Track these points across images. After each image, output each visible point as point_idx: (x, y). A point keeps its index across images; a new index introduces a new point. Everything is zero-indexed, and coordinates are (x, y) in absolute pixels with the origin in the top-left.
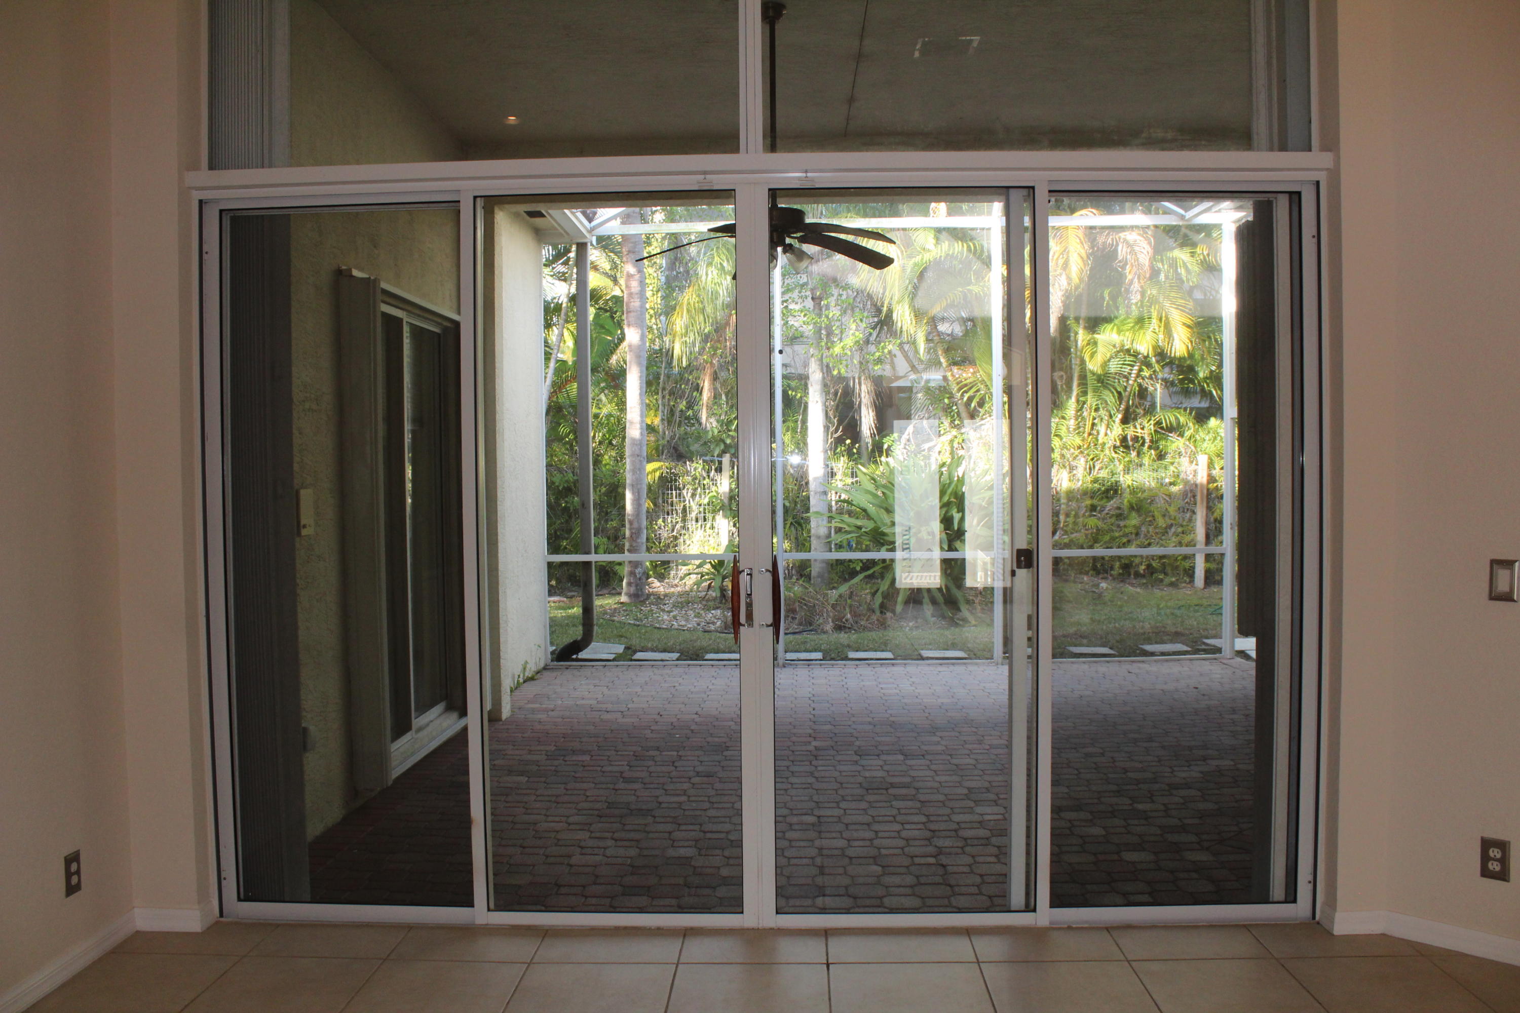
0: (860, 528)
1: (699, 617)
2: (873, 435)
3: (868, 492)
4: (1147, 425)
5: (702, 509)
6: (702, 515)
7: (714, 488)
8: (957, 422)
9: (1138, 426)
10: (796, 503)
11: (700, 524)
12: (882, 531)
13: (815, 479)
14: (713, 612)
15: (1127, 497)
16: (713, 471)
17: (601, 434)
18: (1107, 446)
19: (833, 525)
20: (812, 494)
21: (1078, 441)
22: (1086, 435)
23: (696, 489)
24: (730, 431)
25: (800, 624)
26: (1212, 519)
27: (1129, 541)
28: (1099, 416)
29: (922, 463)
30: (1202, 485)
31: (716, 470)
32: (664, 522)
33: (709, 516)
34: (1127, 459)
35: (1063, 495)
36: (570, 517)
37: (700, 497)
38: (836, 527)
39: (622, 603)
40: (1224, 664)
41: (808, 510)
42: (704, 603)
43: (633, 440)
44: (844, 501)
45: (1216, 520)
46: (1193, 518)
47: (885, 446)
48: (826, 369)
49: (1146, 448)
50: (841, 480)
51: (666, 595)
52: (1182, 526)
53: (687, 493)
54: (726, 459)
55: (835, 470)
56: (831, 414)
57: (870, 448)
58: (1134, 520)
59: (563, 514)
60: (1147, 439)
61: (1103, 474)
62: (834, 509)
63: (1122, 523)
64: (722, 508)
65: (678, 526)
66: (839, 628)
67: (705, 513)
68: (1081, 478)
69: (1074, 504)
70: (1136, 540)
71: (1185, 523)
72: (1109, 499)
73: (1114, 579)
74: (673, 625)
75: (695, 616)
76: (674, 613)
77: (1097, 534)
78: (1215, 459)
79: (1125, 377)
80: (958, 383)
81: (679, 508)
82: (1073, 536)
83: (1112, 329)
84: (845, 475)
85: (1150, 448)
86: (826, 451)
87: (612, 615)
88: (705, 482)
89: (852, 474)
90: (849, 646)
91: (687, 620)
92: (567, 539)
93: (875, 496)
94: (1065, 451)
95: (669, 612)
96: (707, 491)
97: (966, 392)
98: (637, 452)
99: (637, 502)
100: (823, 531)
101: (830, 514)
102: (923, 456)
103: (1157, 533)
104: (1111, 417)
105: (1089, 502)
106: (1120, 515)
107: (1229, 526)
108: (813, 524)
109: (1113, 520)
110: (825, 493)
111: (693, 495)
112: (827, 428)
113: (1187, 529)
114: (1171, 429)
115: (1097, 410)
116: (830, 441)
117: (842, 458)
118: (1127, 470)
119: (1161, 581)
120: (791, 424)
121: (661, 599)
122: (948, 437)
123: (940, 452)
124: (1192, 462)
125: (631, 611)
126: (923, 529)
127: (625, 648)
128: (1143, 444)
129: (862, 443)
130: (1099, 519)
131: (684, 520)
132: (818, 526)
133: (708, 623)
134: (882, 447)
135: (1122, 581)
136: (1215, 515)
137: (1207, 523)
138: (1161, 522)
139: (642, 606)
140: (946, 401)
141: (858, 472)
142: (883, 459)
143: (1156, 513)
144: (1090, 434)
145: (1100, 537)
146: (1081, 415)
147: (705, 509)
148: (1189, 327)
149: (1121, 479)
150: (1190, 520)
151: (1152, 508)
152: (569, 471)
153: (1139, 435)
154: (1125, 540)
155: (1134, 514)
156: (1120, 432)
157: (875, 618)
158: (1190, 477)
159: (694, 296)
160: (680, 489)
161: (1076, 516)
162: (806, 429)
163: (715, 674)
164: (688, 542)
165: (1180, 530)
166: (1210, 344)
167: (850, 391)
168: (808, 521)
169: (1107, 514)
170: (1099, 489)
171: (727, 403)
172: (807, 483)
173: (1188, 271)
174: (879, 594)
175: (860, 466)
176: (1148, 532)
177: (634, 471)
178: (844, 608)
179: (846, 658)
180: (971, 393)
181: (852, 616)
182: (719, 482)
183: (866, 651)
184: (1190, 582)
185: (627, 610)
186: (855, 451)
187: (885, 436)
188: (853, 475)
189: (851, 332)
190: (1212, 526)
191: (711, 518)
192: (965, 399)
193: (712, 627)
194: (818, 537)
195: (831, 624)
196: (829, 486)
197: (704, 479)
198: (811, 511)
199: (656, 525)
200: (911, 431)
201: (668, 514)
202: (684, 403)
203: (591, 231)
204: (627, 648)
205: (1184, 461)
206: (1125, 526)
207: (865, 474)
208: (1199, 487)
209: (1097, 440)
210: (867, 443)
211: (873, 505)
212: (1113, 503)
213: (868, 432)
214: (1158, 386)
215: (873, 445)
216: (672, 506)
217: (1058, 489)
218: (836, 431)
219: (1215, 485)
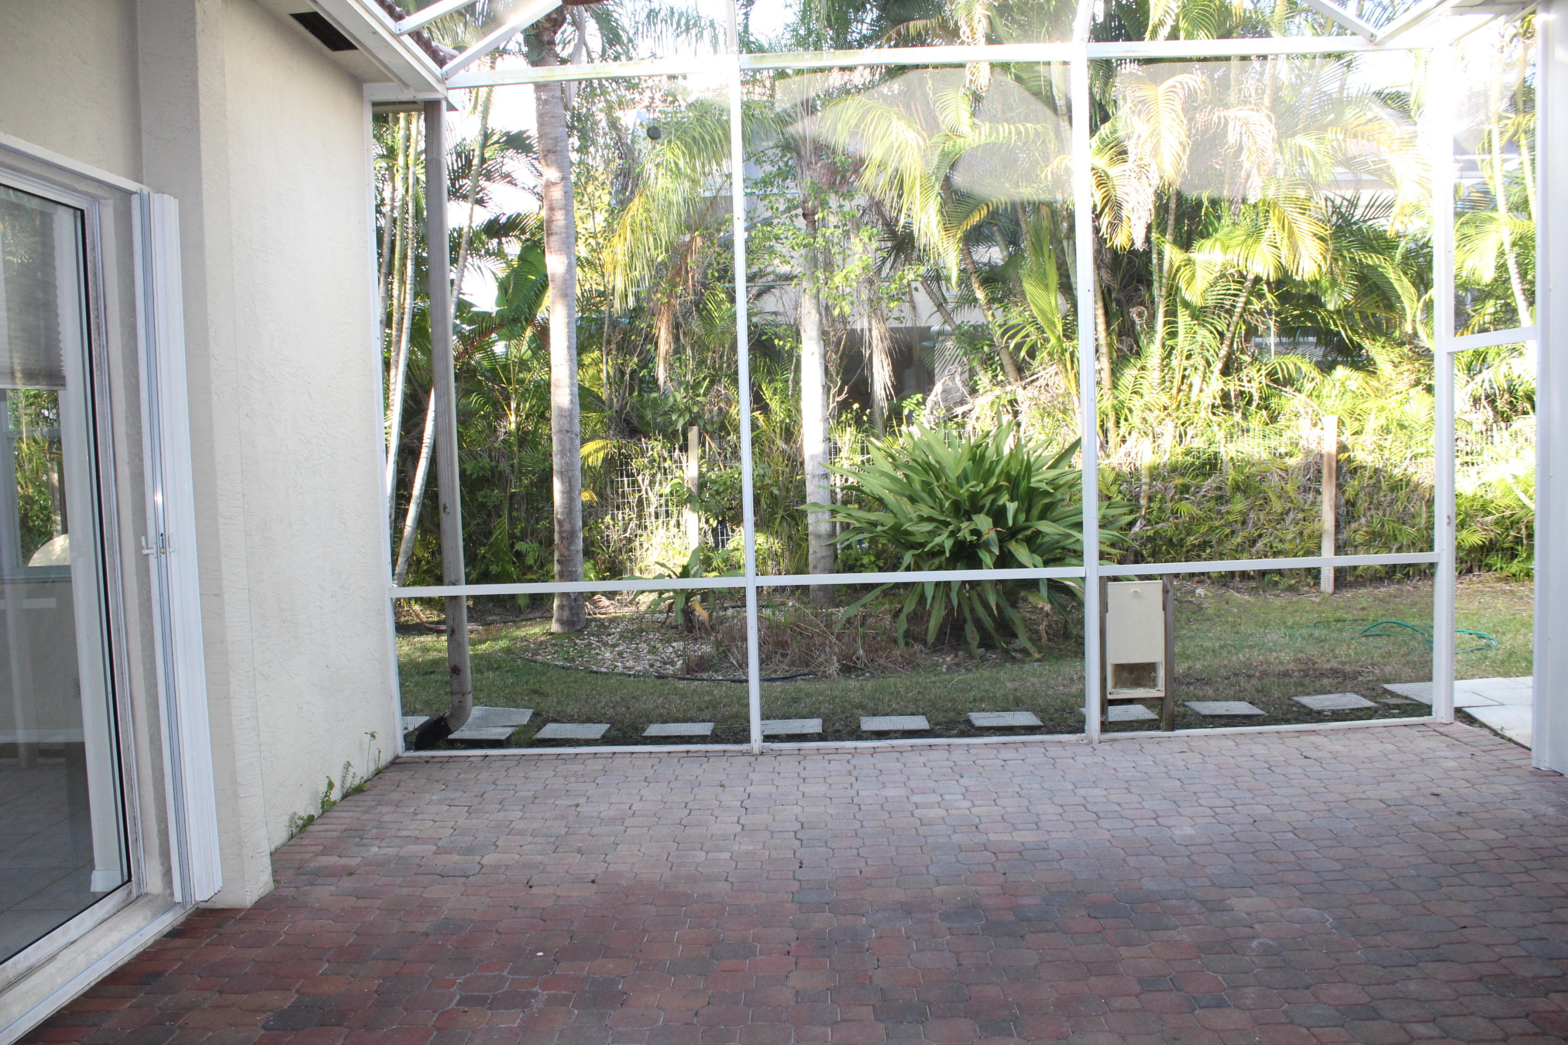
0: (874, 524)
1: (654, 653)
2: (889, 398)
3: (884, 474)
4: (1256, 376)
5: (663, 501)
6: (664, 509)
7: (678, 473)
8: (1000, 378)
9: (1245, 379)
10: (788, 490)
11: (661, 520)
12: (906, 530)
13: (813, 457)
14: (674, 644)
15: (1231, 474)
16: (677, 451)
17: (528, 405)
18: (1203, 406)
19: (840, 518)
20: (808, 477)
21: (1164, 399)
22: (1174, 391)
23: (654, 475)
24: (698, 395)
25: (792, 664)
26: (1343, 501)
27: (1233, 532)
28: (1192, 366)
29: (955, 433)
30: (1329, 455)
31: (681, 450)
32: (613, 519)
33: (673, 509)
34: (1230, 423)
35: (1144, 472)
36: (489, 515)
37: (661, 483)
38: (841, 523)
39: (551, 634)
40: (1442, 734)
41: (803, 500)
42: (663, 631)
43: (561, 409)
44: (851, 488)
45: (1347, 502)
46: (1318, 500)
47: (906, 412)
48: (826, 310)
49: (1253, 408)
50: (847, 458)
51: (613, 620)
52: (1303, 511)
53: (643, 480)
54: (693, 434)
55: (839, 444)
56: (832, 369)
57: (886, 413)
58: (1239, 505)
59: (479, 512)
60: (1256, 396)
61: (1199, 443)
62: (839, 496)
63: (1224, 509)
64: (690, 500)
65: (632, 525)
66: (847, 670)
67: (667, 506)
68: (1168, 450)
69: (1158, 484)
70: (1243, 530)
71: (1306, 507)
72: (1208, 475)
73: (1213, 583)
74: (616, 666)
75: (649, 652)
76: (621, 648)
77: (1190, 523)
78: (1347, 421)
79: (1227, 311)
80: (1000, 326)
81: (633, 499)
82: (1159, 526)
83: (1213, 246)
84: (853, 451)
85: (1258, 407)
86: (826, 420)
87: (536, 653)
88: (666, 465)
89: (862, 449)
90: (861, 706)
91: (637, 659)
92: (484, 545)
93: (894, 479)
94: (1147, 414)
95: (614, 646)
96: (669, 477)
97: (1012, 337)
98: (567, 427)
99: (569, 494)
100: (824, 528)
101: (833, 507)
102: (957, 423)
103: (1270, 521)
104: (1209, 364)
105: (1179, 481)
106: (1221, 497)
107: (1445, 520)
108: (811, 519)
109: (1212, 504)
110: (826, 476)
111: (652, 483)
112: (827, 389)
113: (1310, 514)
114: (1289, 381)
115: (1189, 357)
116: (831, 406)
117: (848, 429)
118: (1230, 437)
119: (1276, 584)
120: (780, 385)
121: (606, 627)
122: (990, 397)
123: (978, 418)
124: (1315, 425)
125: (562, 645)
126: (963, 525)
127: (534, 713)
128: (1249, 403)
129: (876, 408)
130: (1192, 503)
131: (640, 516)
132: (817, 521)
133: (665, 663)
134: (901, 413)
135: (1224, 585)
136: (1347, 494)
137: (1337, 507)
138: (1277, 506)
139: (577, 638)
140: (986, 349)
141: (871, 447)
142: (904, 428)
143: (1270, 494)
144: (1179, 390)
145: (1194, 528)
146: (1167, 365)
147: (667, 501)
148: (1322, 239)
149: (1222, 450)
150: (1313, 503)
151: (1264, 487)
152: (486, 455)
153: (1247, 390)
154: (1228, 531)
155: (1239, 496)
156: (1221, 385)
157: (898, 653)
158: (1313, 446)
159: (641, 211)
160: (633, 475)
161: (1163, 500)
162: (800, 391)
163: (649, 772)
164: (645, 546)
165: (1300, 516)
166: (1344, 264)
167: (858, 340)
168: (804, 514)
169: (1204, 496)
170: (1193, 464)
171: (694, 359)
172: (802, 463)
173: (1316, 163)
174: (903, 616)
175: (872, 439)
176: (1259, 519)
177: (562, 453)
178: (855, 640)
179: (858, 734)
180: (1017, 339)
181: (865, 651)
182: (684, 464)
183: (887, 715)
184: (1315, 584)
185: (555, 645)
186: (865, 418)
187: (905, 398)
188: (864, 451)
189: (857, 256)
190: (1343, 510)
191: (675, 513)
192: (1012, 346)
193: (670, 670)
194: (818, 536)
195: (837, 664)
196: (831, 467)
197: (665, 460)
198: (808, 501)
199: (603, 523)
200: (940, 391)
201: (618, 509)
202: (636, 359)
203: (443, 80)
204: (536, 715)
205: (1304, 423)
206: (1228, 513)
207: (879, 449)
208: (1325, 459)
209: (1189, 398)
210: (882, 408)
211: (891, 491)
212: (1210, 483)
213: (883, 392)
214: (1272, 323)
215: (890, 410)
216: (623, 497)
217: (1138, 465)
218: (840, 392)
219: (1346, 455)
